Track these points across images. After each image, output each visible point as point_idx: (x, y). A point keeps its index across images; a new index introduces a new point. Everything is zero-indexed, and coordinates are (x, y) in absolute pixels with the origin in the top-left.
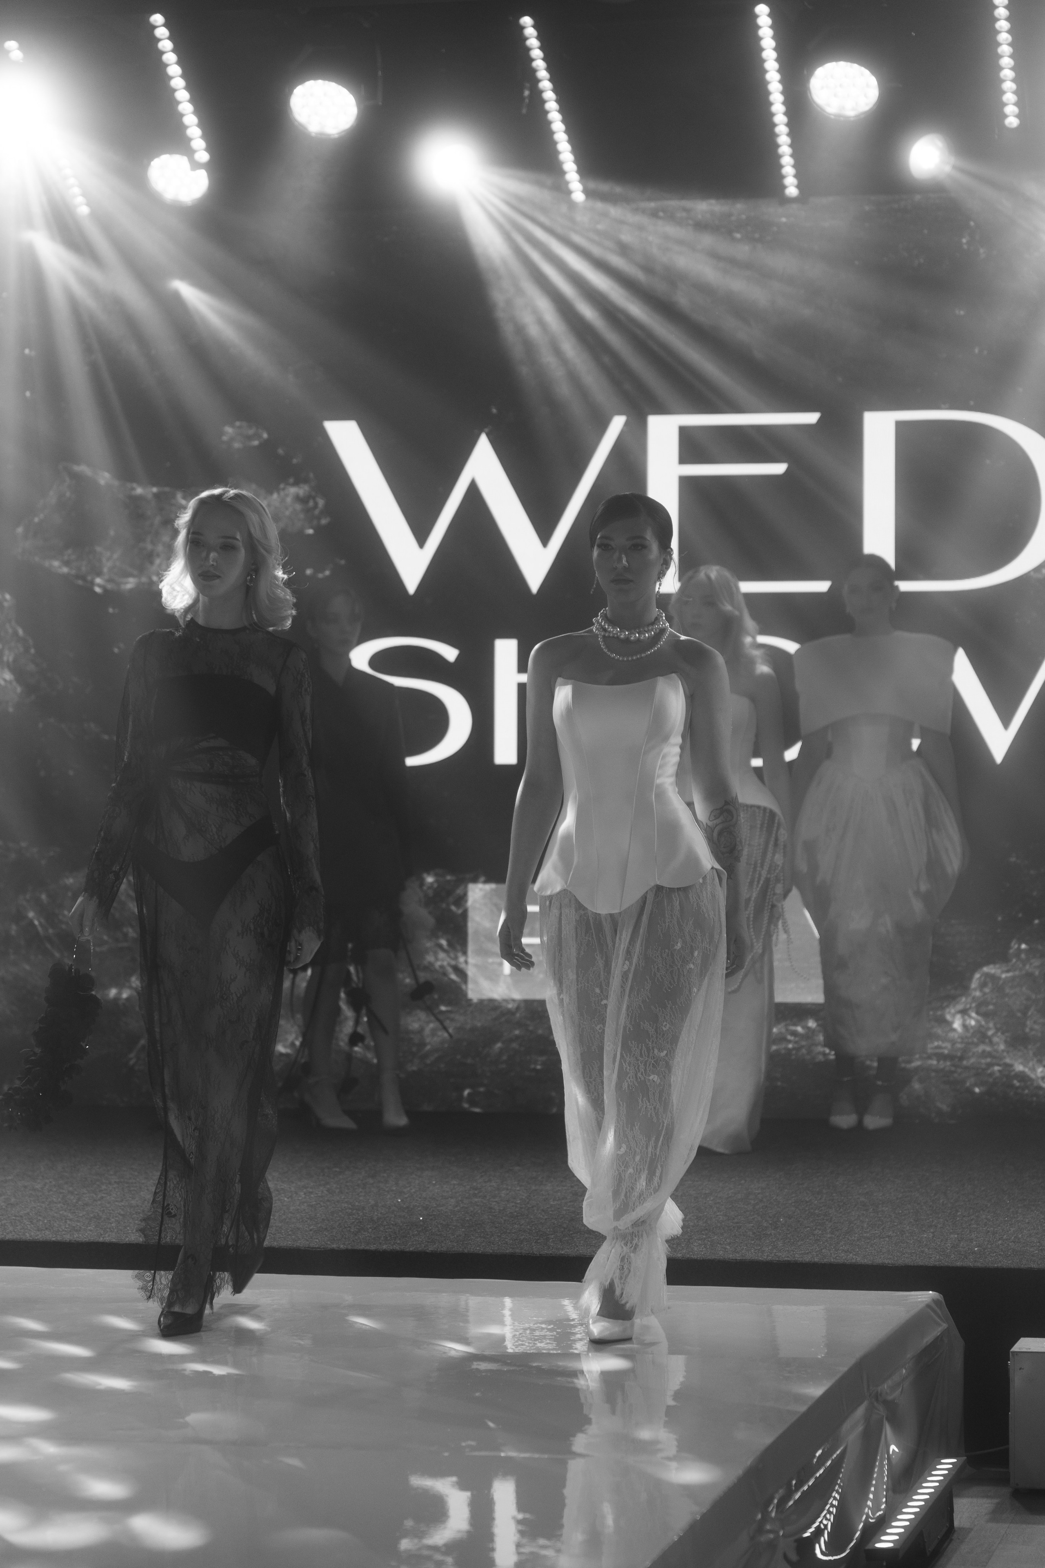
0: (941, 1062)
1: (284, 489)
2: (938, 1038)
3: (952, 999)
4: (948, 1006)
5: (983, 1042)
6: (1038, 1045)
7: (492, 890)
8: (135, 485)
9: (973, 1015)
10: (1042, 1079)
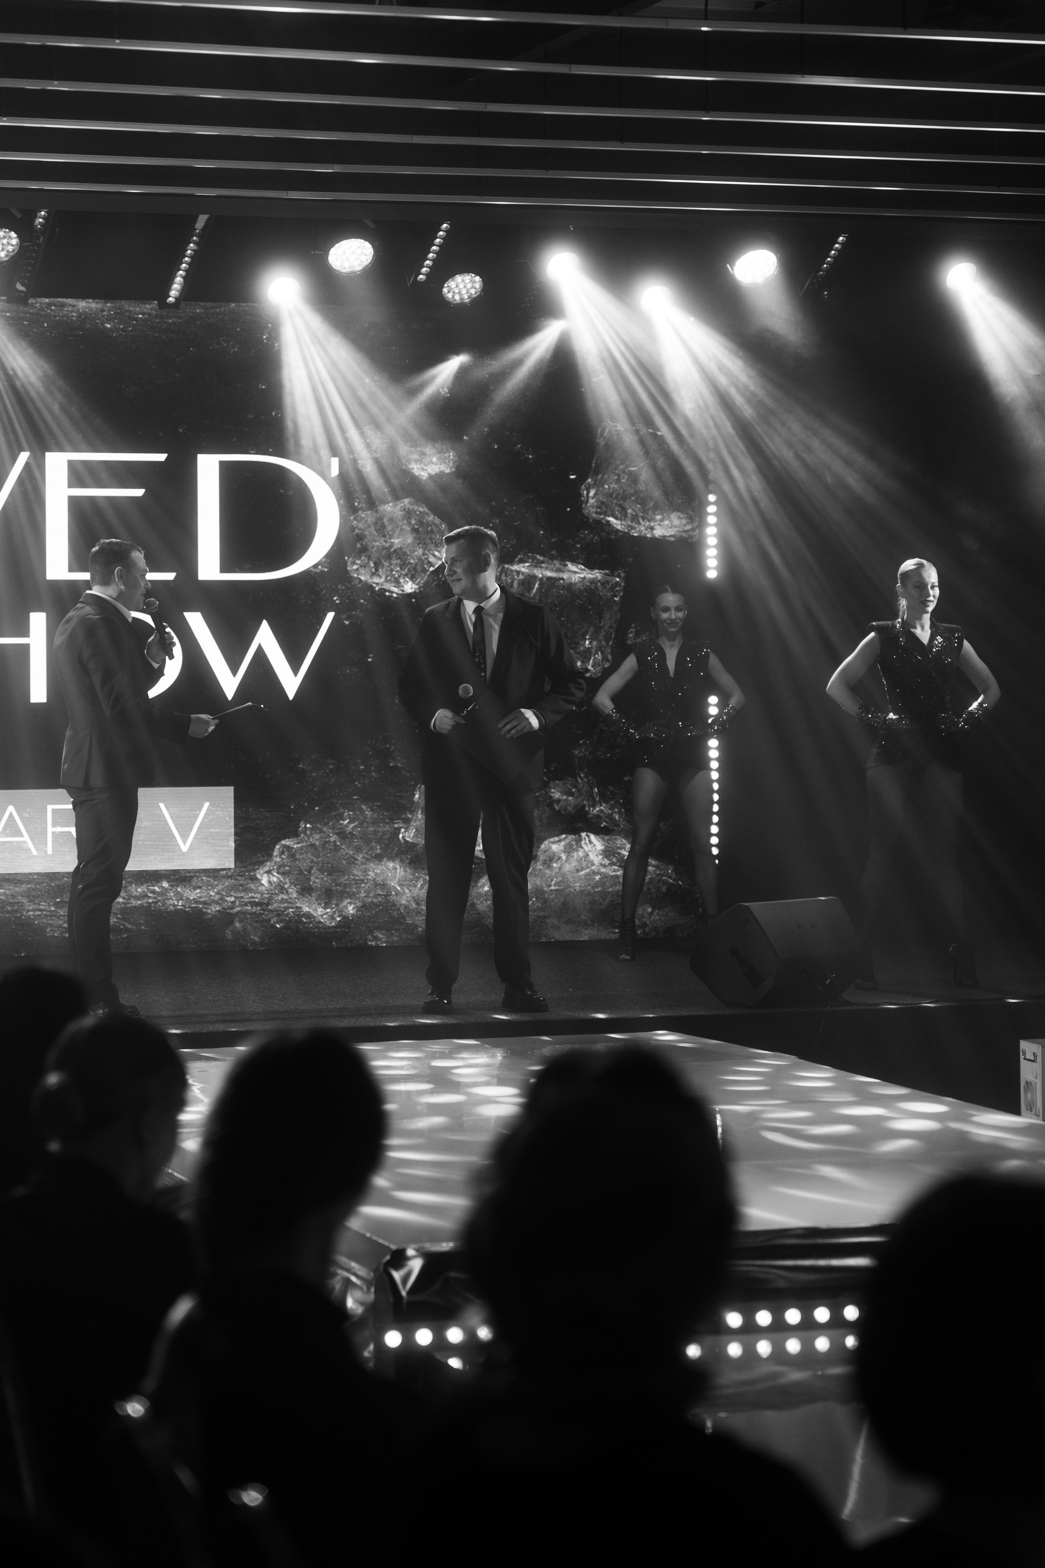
0: (254, 908)
2: (251, 890)
3: (261, 863)
4: (258, 869)
5: (282, 893)
6: (319, 893)
9: (275, 874)
10: (322, 916)
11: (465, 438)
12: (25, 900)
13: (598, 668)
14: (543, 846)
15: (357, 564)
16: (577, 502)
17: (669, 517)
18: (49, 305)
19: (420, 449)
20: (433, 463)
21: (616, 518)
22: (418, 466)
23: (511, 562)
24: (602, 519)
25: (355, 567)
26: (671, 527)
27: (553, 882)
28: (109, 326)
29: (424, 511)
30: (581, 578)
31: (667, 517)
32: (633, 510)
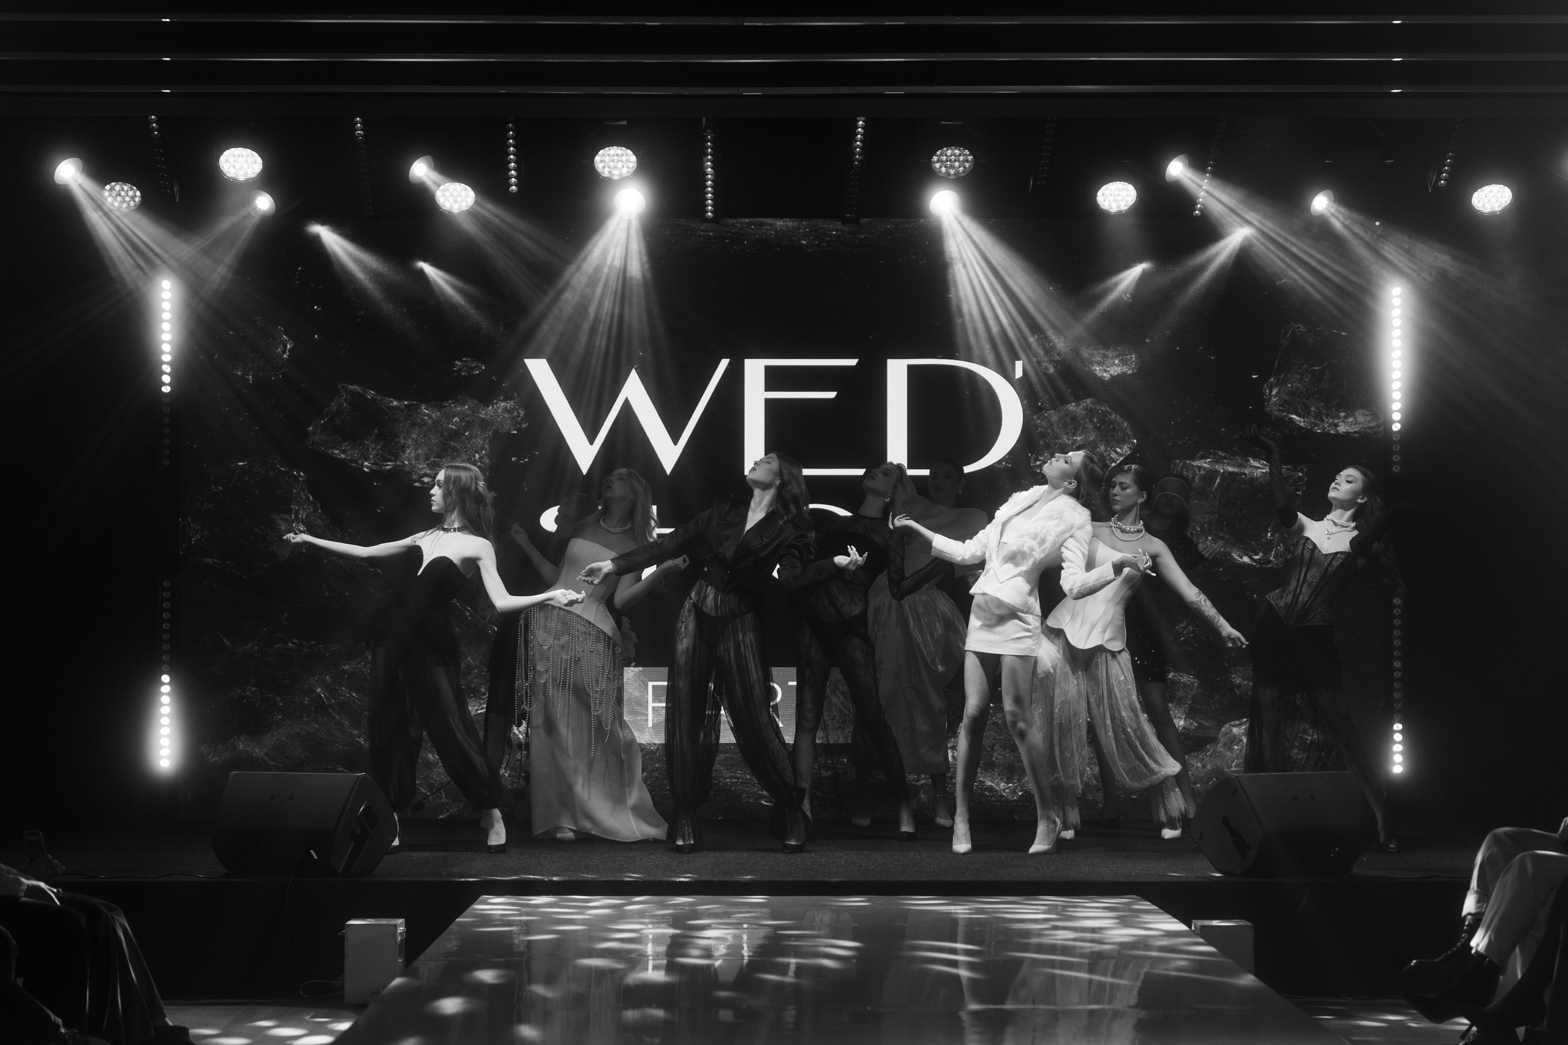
1: (496, 404)
6: (1001, 768)
7: (640, 671)
8: (392, 399)
10: (1004, 790)
11: (1147, 340)
12: (722, 769)
13: (1281, 559)
14: (1223, 729)
15: (1040, 461)
16: (1260, 400)
17: (1354, 414)
18: (749, 224)
19: (1102, 352)
20: (1116, 365)
21: (1299, 416)
22: (1101, 368)
23: (1193, 459)
24: (1285, 416)
25: (1038, 463)
26: (1355, 424)
27: (1234, 763)
28: (804, 243)
29: (1107, 410)
30: (1263, 473)
31: (1351, 415)
32: (1317, 408)
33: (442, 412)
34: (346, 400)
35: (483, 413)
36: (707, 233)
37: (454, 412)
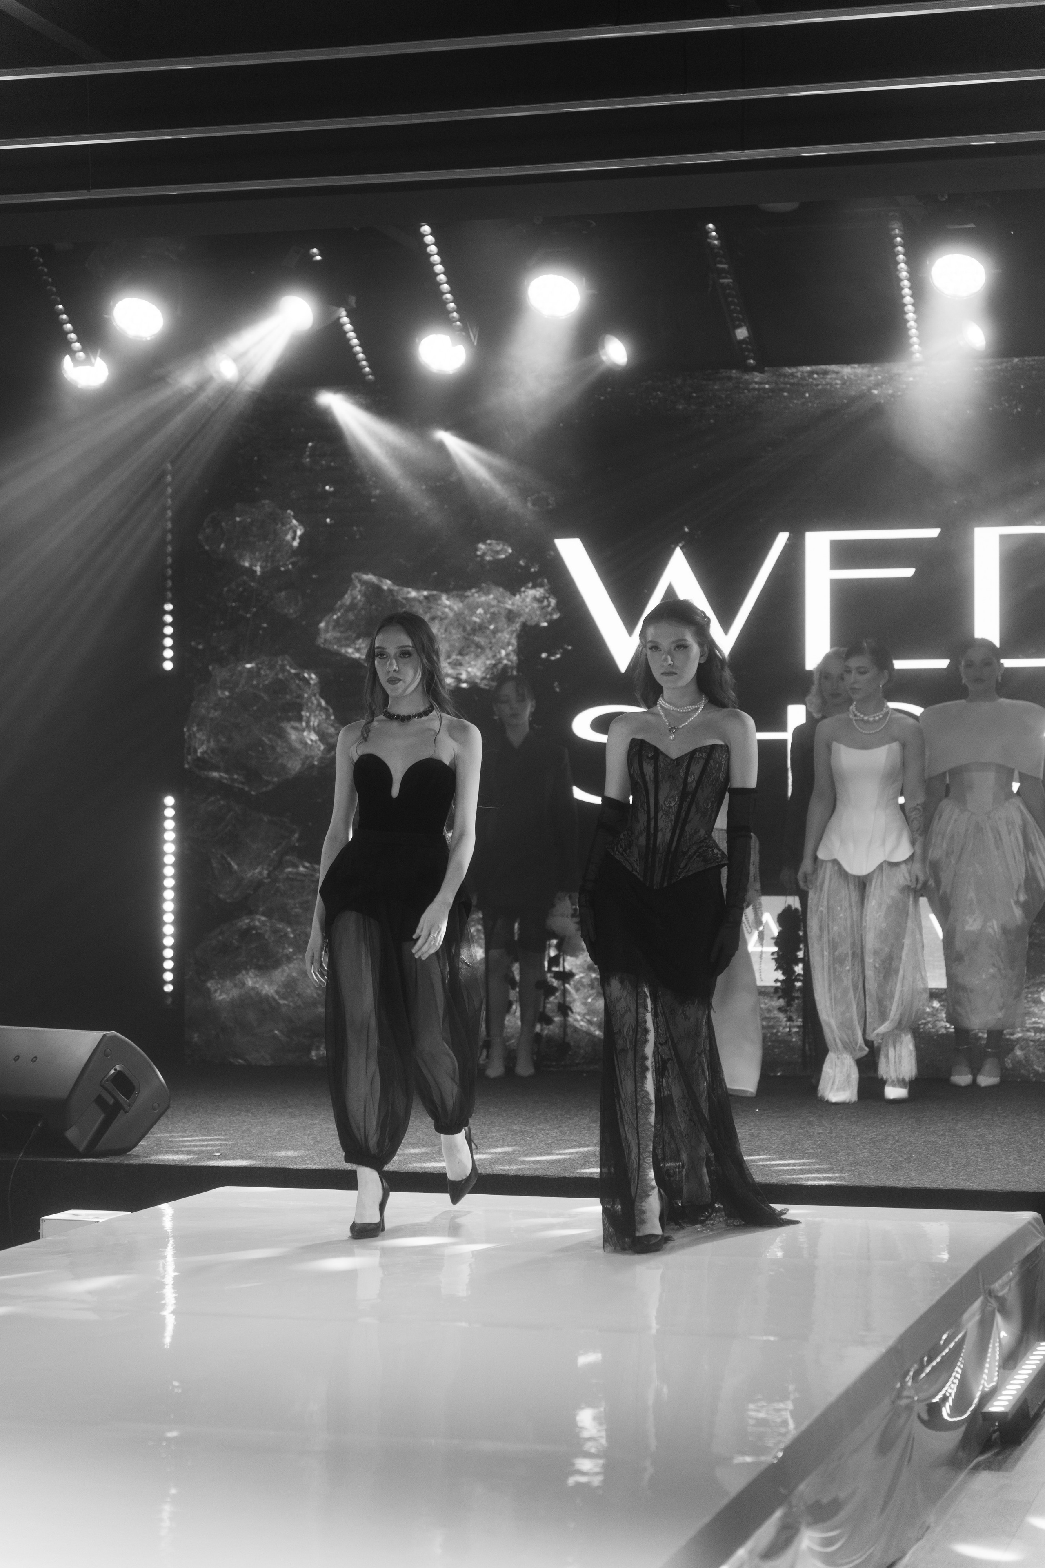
1: (524, 592)
8: (410, 590)
18: (812, 373)
33: (465, 603)
34: (360, 591)
35: (510, 602)
36: (762, 386)
37: (478, 603)
